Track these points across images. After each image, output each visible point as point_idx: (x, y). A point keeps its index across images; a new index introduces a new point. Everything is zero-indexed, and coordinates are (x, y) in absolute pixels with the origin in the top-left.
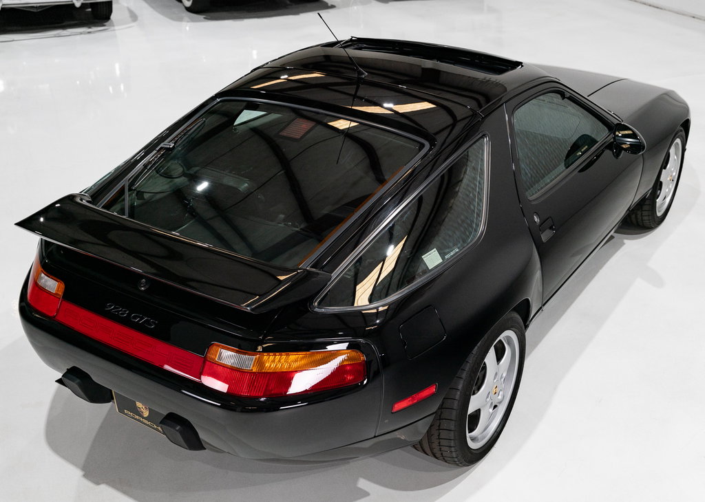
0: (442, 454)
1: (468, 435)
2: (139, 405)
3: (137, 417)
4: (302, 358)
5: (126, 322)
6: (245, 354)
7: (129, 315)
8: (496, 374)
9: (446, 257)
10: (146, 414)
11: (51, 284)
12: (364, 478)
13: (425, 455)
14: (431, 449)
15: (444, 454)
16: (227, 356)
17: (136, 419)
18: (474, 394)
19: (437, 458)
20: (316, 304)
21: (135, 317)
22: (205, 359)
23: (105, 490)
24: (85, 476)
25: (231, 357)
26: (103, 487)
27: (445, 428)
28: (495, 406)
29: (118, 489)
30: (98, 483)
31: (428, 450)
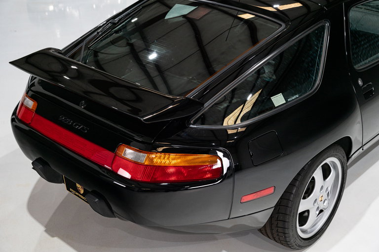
0: (279, 238)
1: (298, 228)
2: (78, 185)
3: (77, 194)
4: (179, 158)
5: (70, 128)
6: (140, 152)
7: (72, 123)
8: (322, 187)
9: (289, 100)
10: (82, 192)
11: (30, 103)
12: (226, 250)
13: (269, 239)
14: (272, 234)
15: (281, 238)
16: (129, 153)
17: (76, 195)
18: (304, 198)
19: (276, 241)
20: (192, 122)
21: (76, 125)
22: (116, 155)
23: (57, 241)
24: (46, 231)
25: (131, 153)
26: (56, 239)
27: (281, 219)
28: (321, 211)
29: (64, 241)
30: (53, 236)
31: (270, 235)
